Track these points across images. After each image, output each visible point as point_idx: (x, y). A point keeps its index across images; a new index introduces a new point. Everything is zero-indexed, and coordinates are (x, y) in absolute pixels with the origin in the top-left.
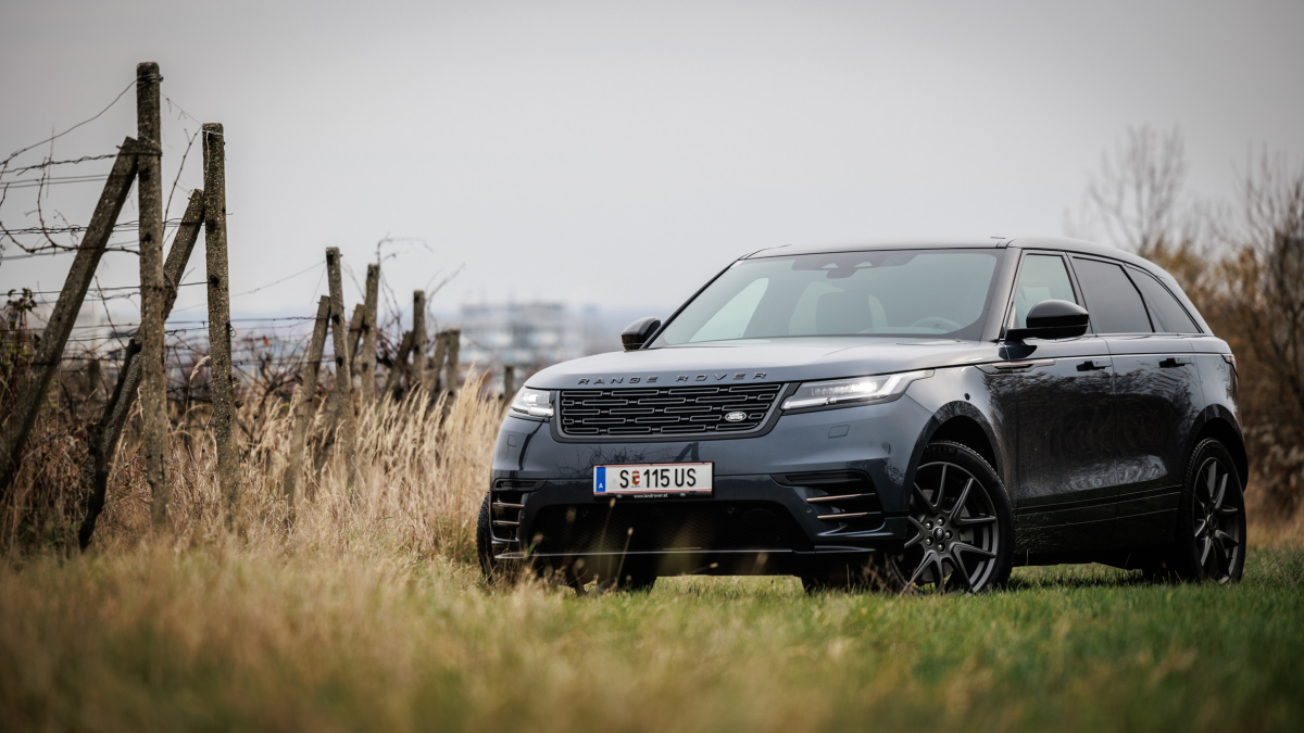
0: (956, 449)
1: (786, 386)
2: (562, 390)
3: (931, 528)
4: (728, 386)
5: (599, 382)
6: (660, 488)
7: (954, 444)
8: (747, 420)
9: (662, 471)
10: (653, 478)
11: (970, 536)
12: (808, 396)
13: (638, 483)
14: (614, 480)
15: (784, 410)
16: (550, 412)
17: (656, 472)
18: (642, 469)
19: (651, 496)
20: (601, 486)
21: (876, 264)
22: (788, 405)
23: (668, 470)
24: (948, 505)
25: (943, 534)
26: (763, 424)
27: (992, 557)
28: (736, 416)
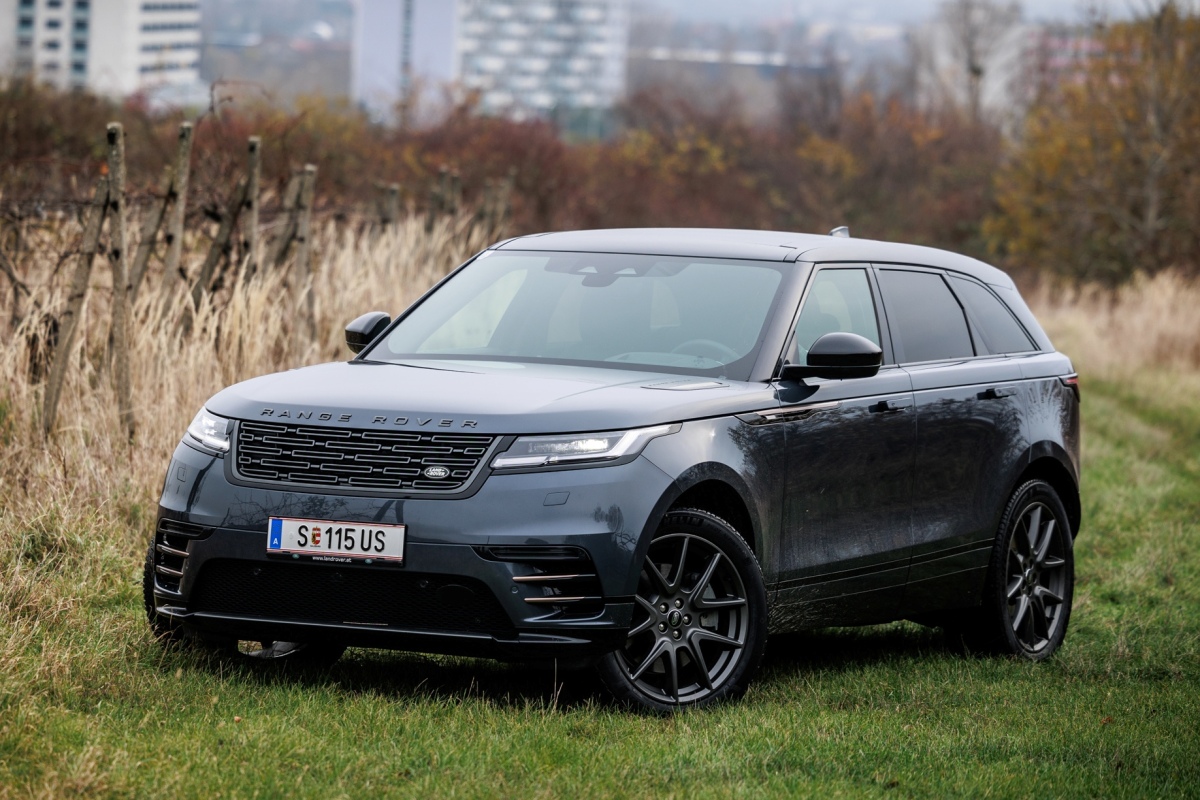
0: (702, 519)
1: (499, 439)
2: (242, 420)
3: (666, 610)
4: (431, 434)
5: (284, 415)
6: (343, 551)
7: (700, 512)
8: (449, 478)
9: (347, 530)
10: (335, 538)
11: (714, 621)
12: (525, 453)
13: (318, 542)
14: (291, 536)
15: (493, 469)
16: (226, 445)
17: (339, 531)
18: (324, 526)
19: (332, 559)
20: (276, 541)
21: (641, 272)
22: (499, 463)
23: (353, 530)
24: (688, 583)
25: (680, 618)
26: (468, 483)
27: (738, 647)
28: (437, 472)
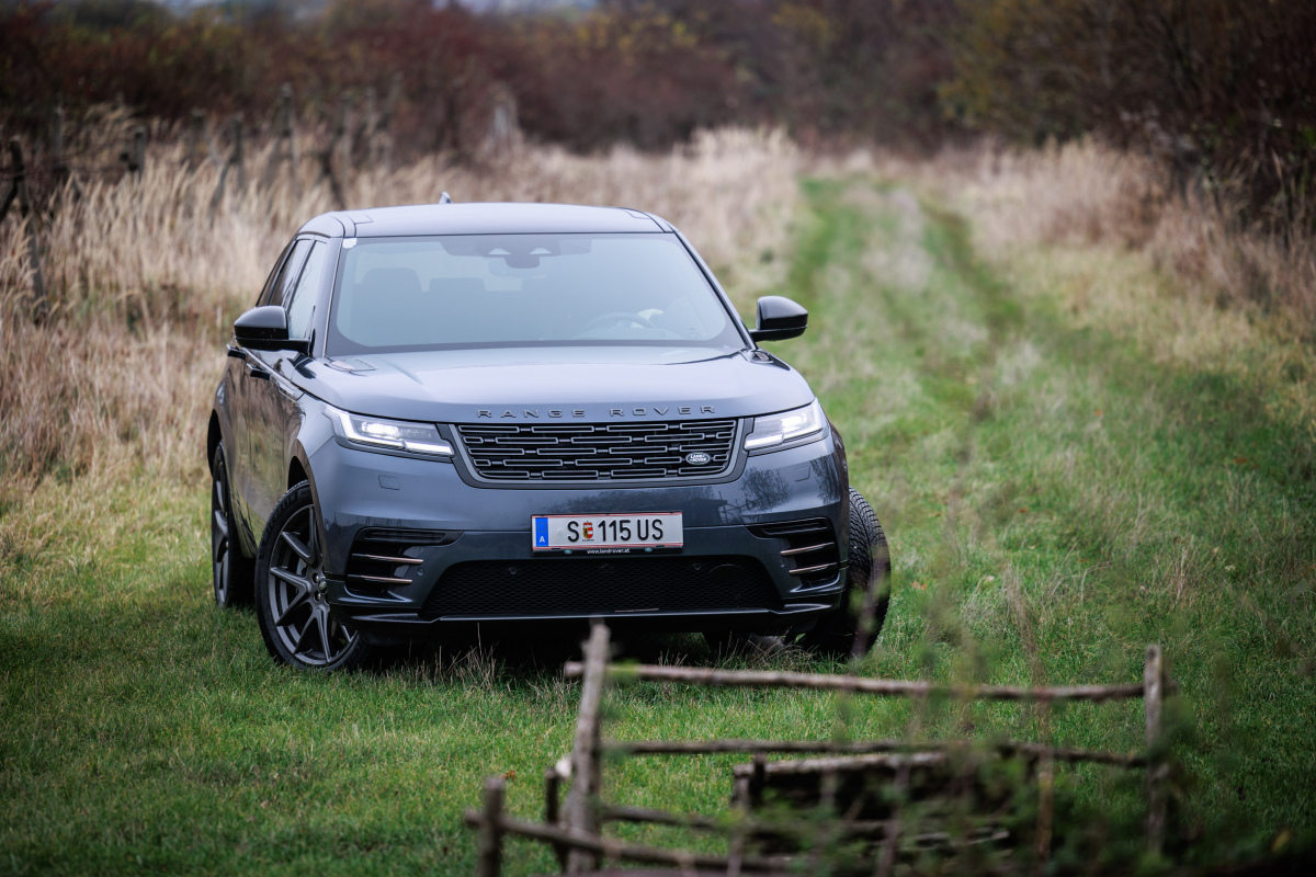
1: (740, 422)
2: (458, 424)
4: (676, 422)
6: (619, 542)
8: (711, 463)
9: (621, 522)
10: (610, 531)
13: (591, 536)
14: (558, 534)
15: (748, 451)
17: (613, 524)
18: (595, 520)
19: (609, 551)
20: (542, 539)
22: (750, 443)
23: (628, 521)
26: (731, 466)
28: (698, 458)
